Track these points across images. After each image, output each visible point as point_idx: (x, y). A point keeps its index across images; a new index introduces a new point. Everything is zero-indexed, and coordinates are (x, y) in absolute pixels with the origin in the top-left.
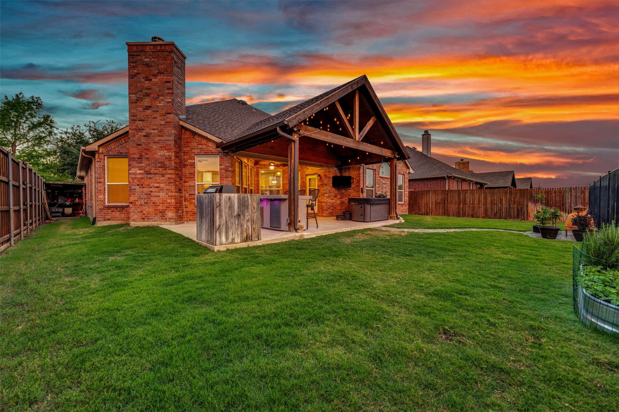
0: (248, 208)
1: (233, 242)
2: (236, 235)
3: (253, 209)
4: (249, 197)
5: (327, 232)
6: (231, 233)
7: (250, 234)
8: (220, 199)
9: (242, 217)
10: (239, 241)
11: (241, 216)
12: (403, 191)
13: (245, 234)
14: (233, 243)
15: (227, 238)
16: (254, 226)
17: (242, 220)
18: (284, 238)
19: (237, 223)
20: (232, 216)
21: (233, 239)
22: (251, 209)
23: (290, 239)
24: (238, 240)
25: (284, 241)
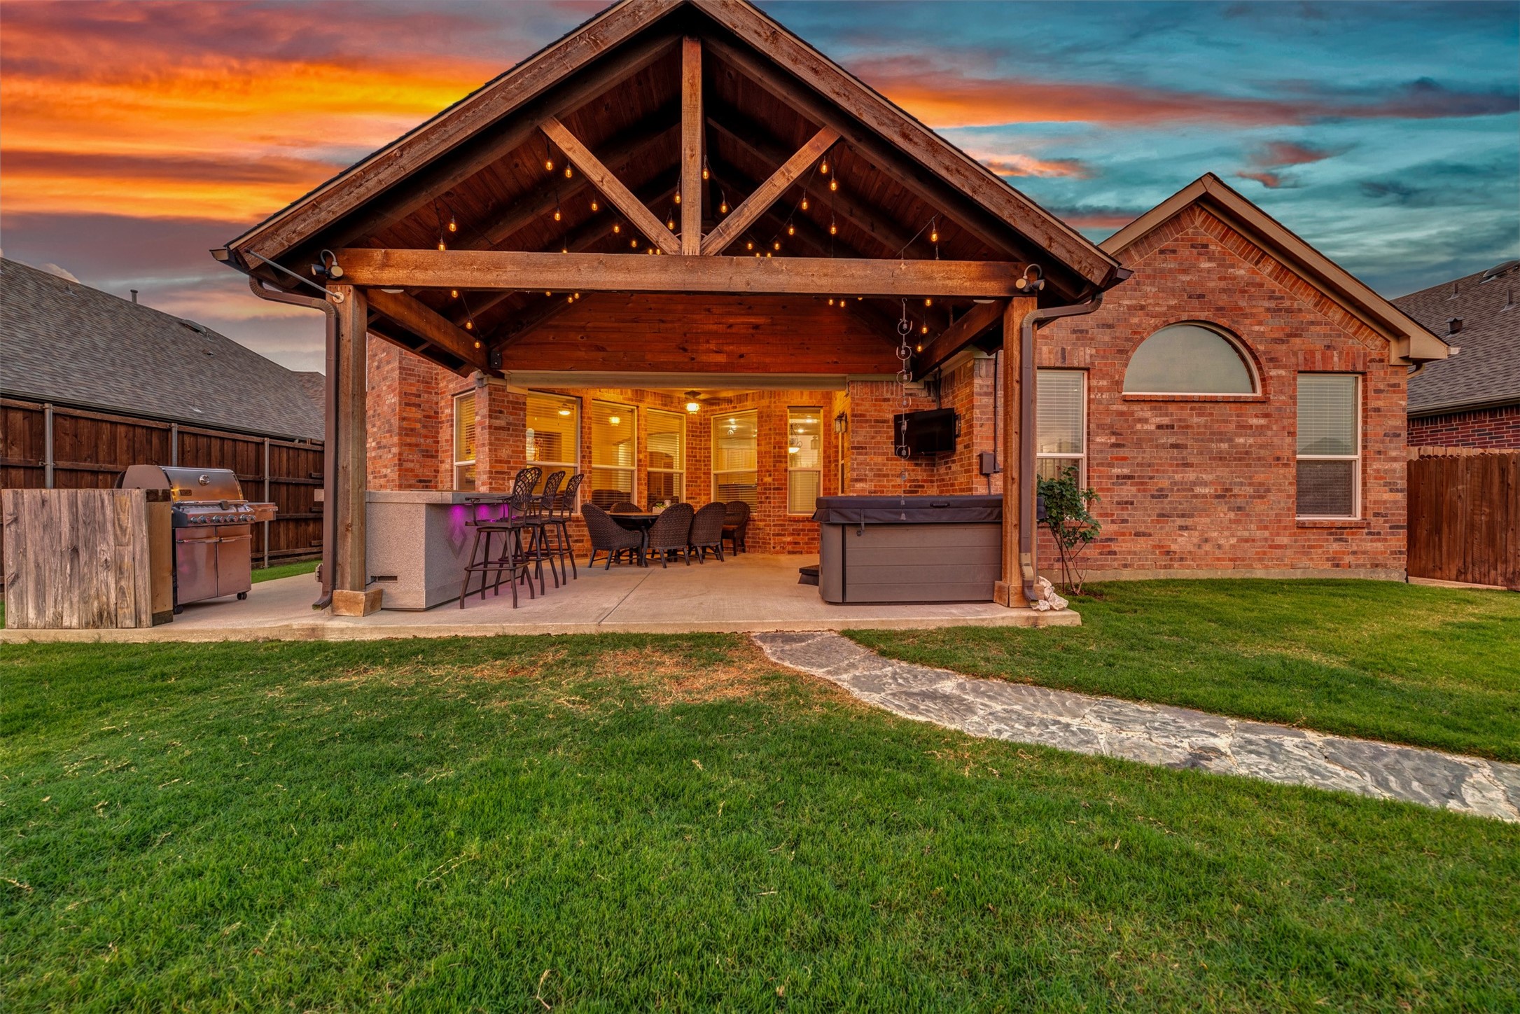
0: (103, 529)
1: (57, 623)
2: (66, 605)
3: (118, 532)
4: (106, 498)
5: (449, 630)
6: (52, 599)
7: (112, 607)
8: (16, 505)
9: (83, 556)
10: (75, 622)
11: (81, 552)
12: (1359, 456)
13: (96, 604)
14: (58, 627)
15: (40, 611)
16: (123, 583)
17: (82, 563)
18: (234, 631)
19: (68, 571)
20: (54, 552)
21: (59, 617)
22: (115, 535)
23: (262, 635)
24: (71, 619)
25: (232, 639)
